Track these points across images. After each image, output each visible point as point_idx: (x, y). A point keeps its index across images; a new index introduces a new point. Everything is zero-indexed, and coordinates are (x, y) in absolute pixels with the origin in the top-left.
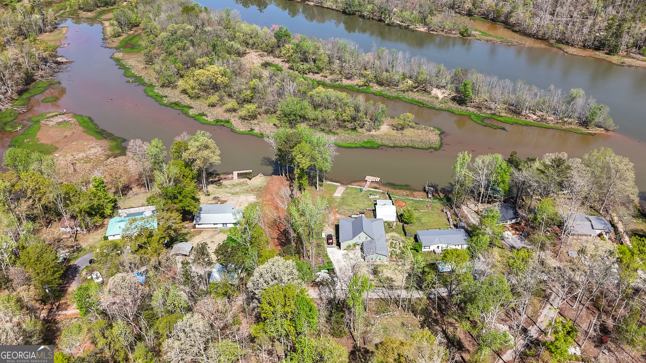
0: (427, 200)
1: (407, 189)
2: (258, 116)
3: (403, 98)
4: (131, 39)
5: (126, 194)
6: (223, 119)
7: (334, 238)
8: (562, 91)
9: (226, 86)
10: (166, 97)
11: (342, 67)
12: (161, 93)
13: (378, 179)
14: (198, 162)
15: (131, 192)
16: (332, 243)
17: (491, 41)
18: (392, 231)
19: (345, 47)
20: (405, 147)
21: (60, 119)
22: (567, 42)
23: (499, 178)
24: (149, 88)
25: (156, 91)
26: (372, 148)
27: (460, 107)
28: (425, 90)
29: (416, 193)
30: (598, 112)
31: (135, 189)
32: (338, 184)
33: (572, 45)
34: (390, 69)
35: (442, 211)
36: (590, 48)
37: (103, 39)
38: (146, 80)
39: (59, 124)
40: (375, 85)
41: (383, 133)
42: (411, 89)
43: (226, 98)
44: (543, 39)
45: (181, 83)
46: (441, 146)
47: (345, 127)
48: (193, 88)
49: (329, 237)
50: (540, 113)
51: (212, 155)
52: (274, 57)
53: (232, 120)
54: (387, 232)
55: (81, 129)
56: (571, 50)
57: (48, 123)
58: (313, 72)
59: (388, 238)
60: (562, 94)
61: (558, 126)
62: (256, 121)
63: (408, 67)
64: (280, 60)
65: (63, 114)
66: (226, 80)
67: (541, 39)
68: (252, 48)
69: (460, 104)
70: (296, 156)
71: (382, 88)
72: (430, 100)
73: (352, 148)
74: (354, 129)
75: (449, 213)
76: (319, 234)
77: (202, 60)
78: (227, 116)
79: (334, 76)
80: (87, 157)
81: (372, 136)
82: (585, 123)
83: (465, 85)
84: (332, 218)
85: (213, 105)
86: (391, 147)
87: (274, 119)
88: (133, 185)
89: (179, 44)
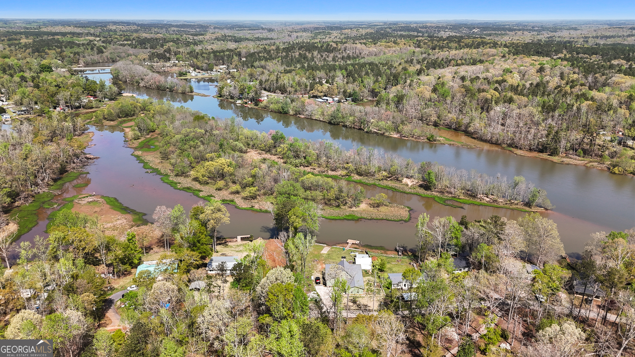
0: (398, 256)
1: (381, 249)
2: (258, 197)
3: (379, 184)
4: (148, 142)
5: (148, 253)
6: (228, 199)
7: (321, 280)
8: (507, 178)
9: (231, 175)
10: (180, 183)
11: (328, 162)
12: (175, 181)
13: (358, 242)
14: (212, 221)
15: (152, 251)
16: (320, 283)
17: (453, 144)
18: (369, 276)
19: (331, 146)
20: (380, 219)
21: (90, 199)
22: (516, 146)
23: (453, 234)
24: (166, 177)
25: (171, 179)
26: (352, 220)
27: (426, 192)
28: (397, 180)
29: (388, 252)
30: (538, 194)
31: (156, 249)
32: (325, 245)
33: (521, 149)
34: (368, 163)
35: (410, 264)
36: (535, 151)
37: (124, 141)
38: (162, 171)
39: (89, 202)
40: (356, 175)
41: (362, 210)
42: (386, 178)
43: (231, 184)
44: (497, 144)
45: (192, 173)
46: (410, 218)
47: (330, 205)
48: (203, 176)
49: (317, 279)
50: (491, 197)
51: (222, 216)
52: (271, 154)
53: (236, 200)
54: (364, 276)
55: (108, 206)
56: (519, 152)
57: (80, 202)
58: (304, 166)
59: (365, 280)
60: (507, 180)
61: (507, 206)
62: (256, 201)
63: (383, 161)
64: (276, 157)
65: (93, 196)
66: (231, 169)
67: (495, 144)
68: (252, 149)
69: (426, 190)
70: (290, 217)
71: (361, 178)
72: (401, 186)
73: (336, 220)
74: (338, 206)
75: (415, 265)
76: (308, 278)
77: (211, 155)
78: (231, 197)
79: (322, 169)
80: (114, 226)
81: (353, 211)
82: (528, 204)
83: (429, 174)
84: (319, 267)
85: (220, 189)
86: (368, 219)
87: (271, 199)
88: (153, 246)
89: (192, 143)
